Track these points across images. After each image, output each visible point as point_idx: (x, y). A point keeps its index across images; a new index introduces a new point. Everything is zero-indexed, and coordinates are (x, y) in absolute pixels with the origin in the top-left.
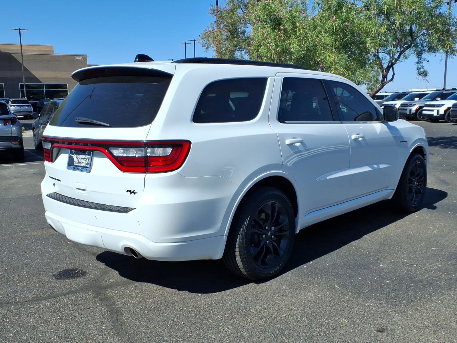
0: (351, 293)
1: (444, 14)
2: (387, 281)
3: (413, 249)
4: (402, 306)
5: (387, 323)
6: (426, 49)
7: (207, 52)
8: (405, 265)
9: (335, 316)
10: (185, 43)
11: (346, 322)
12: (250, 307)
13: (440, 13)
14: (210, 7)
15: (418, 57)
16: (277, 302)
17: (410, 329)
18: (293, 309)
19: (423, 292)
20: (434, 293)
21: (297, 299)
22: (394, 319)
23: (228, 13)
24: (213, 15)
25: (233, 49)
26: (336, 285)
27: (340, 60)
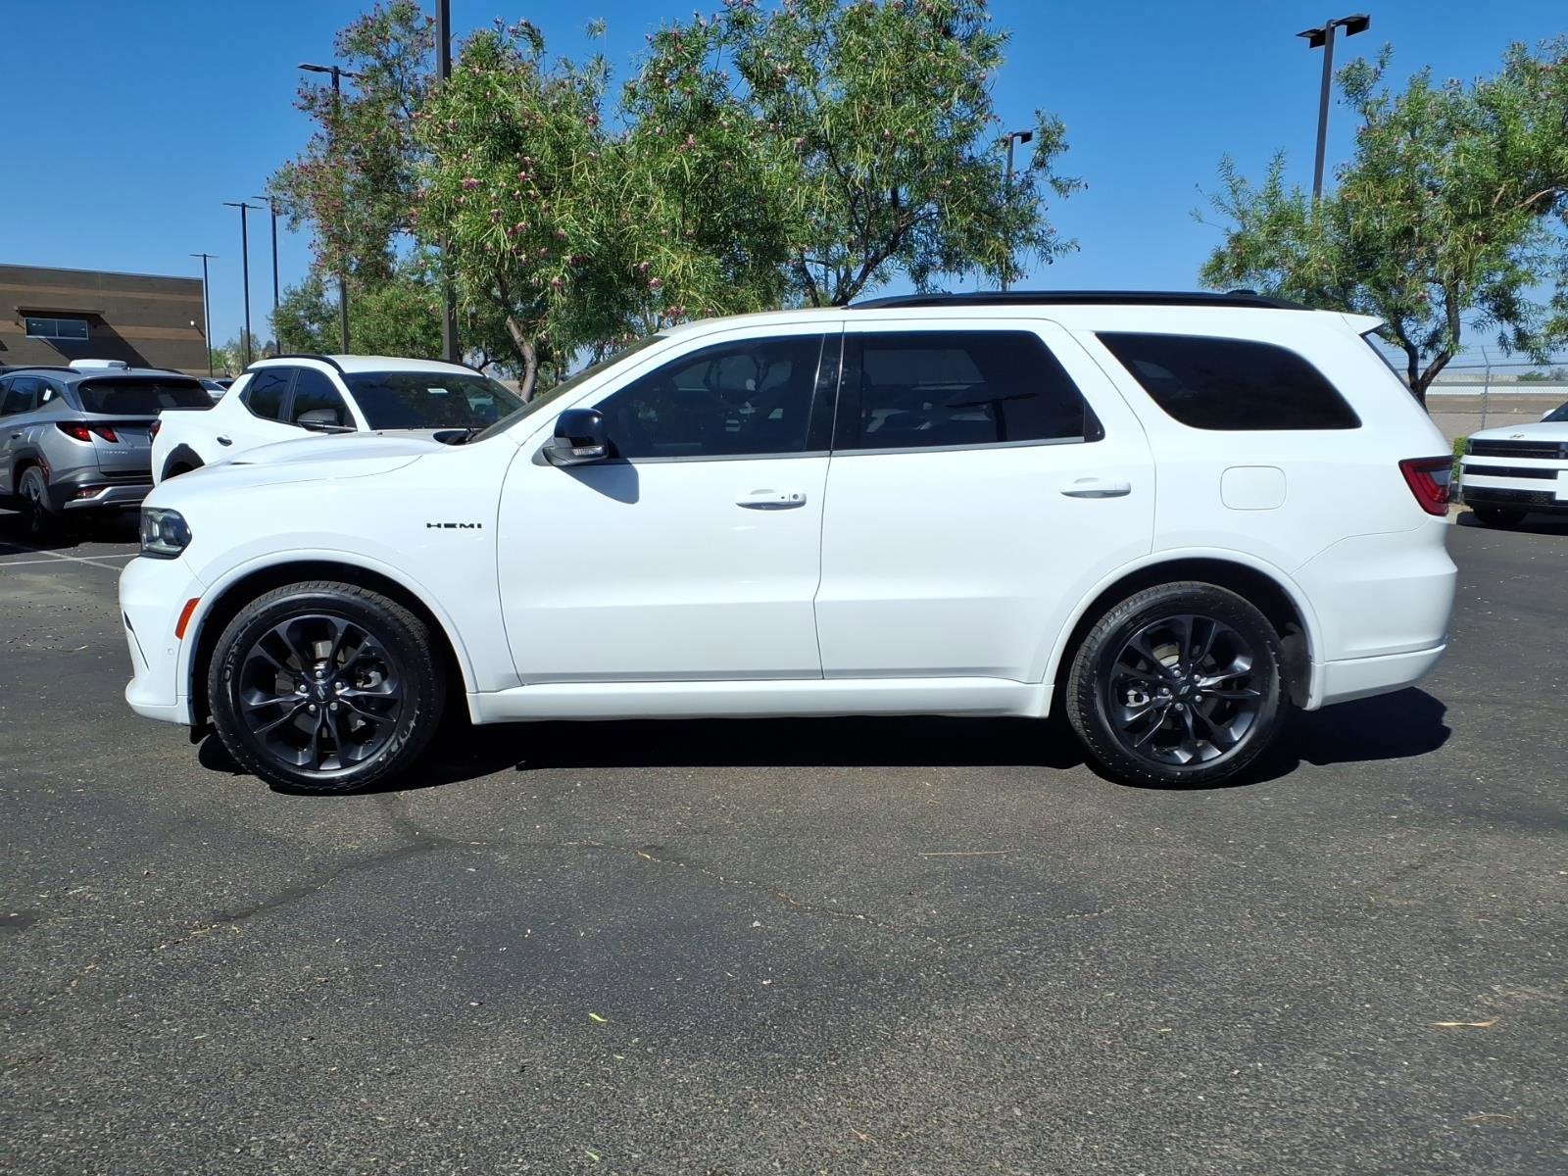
0: (637, 1040)
1: (984, 160)
2: (765, 982)
3: (861, 857)
4: (797, 1077)
5: (734, 1150)
6: (938, 260)
7: (294, 231)
8: (830, 918)
9: (563, 1139)
10: (244, 206)
11: (594, 1162)
12: (250, 1137)
13: (971, 158)
14: (300, 85)
15: (917, 281)
16: (362, 1104)
17: (808, 1166)
18: (418, 1124)
19: (870, 1012)
20: (903, 1014)
21: (440, 1082)
22: (762, 1133)
23: (360, 114)
24: (309, 114)
25: (379, 226)
26: (592, 1012)
27: (701, 271)
